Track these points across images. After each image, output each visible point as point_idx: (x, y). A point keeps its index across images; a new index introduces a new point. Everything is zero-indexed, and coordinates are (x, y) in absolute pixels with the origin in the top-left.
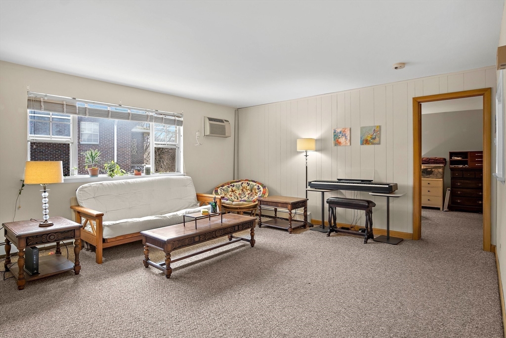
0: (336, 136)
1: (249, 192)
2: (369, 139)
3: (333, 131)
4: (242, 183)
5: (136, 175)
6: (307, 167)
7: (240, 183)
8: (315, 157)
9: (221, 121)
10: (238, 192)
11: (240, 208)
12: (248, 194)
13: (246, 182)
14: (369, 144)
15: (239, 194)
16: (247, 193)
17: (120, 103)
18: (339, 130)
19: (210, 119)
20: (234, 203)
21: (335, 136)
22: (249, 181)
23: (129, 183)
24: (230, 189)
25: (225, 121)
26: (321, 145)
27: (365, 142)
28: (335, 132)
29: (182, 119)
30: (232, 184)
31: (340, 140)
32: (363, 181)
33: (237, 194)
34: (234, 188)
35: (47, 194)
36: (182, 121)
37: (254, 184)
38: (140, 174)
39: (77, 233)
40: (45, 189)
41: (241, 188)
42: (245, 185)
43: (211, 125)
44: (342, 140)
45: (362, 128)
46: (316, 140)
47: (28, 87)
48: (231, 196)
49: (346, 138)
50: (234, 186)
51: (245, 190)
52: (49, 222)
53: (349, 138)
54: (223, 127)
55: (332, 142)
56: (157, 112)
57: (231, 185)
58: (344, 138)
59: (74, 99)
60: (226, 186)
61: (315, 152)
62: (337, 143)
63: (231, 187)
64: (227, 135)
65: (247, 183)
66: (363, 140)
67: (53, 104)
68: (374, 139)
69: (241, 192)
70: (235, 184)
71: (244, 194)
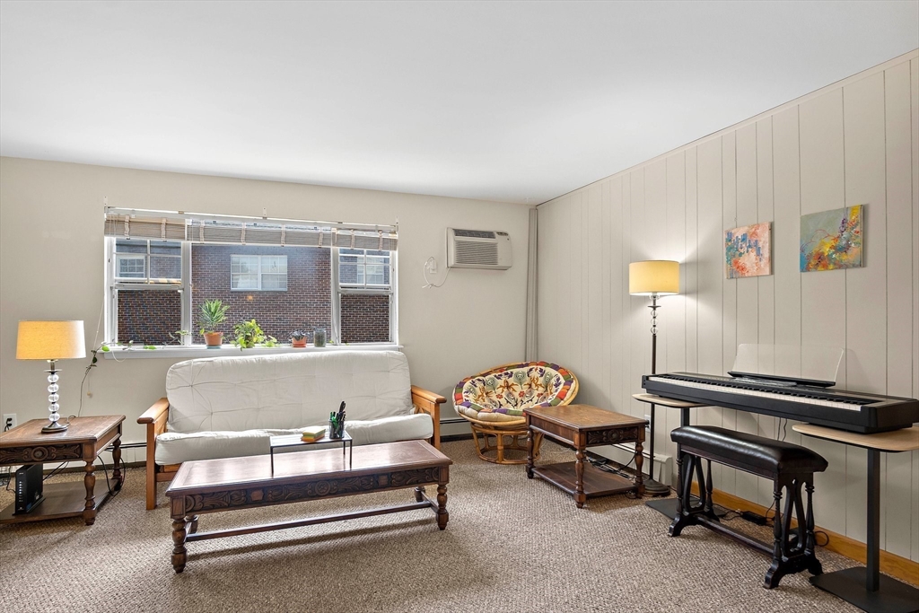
0: (733, 248)
1: (541, 390)
2: (827, 250)
3: (725, 236)
4: (531, 370)
5: (296, 346)
6: (654, 336)
7: (526, 369)
8: (677, 309)
9: (490, 235)
10: (518, 389)
12: (539, 395)
13: (539, 367)
14: (826, 267)
15: (522, 394)
16: (536, 393)
17: (265, 213)
18: (739, 234)
19: (458, 232)
21: (729, 249)
22: (546, 365)
23: (264, 363)
24: (501, 382)
25: (501, 234)
26: (696, 277)
27: (813, 261)
28: (729, 240)
29: (396, 236)
30: (509, 371)
31: (742, 261)
32: (803, 386)
33: (516, 395)
34: (511, 381)
35: (56, 377)
36: (395, 241)
37: (554, 372)
38: (302, 346)
39: (87, 450)
40: (53, 367)
41: (527, 380)
42: (535, 374)
43: (459, 244)
44: (749, 260)
45: (805, 220)
46: (685, 265)
47: (106, 200)
48: (499, 396)
49: (759, 254)
50: (511, 376)
51: (533, 385)
52: (58, 425)
53: (766, 253)
54: (493, 248)
55: (722, 268)
56: (340, 226)
57: (506, 374)
58: (753, 255)
59: (181, 213)
60: (492, 376)
61: (682, 298)
62: (736, 270)
63: (503, 378)
64: (501, 263)
65: (541, 370)
66: (809, 257)
67: (145, 225)
68: (845, 249)
69: (525, 389)
70: (515, 371)
71: (531, 395)
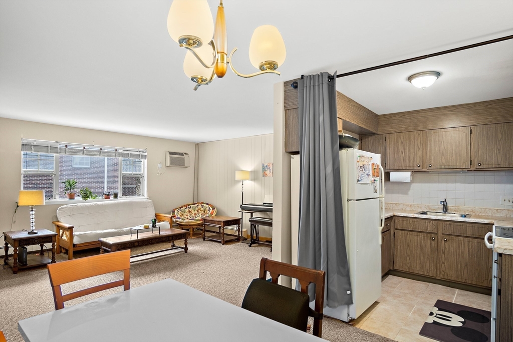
0: (264, 169)
1: (202, 212)
3: (262, 165)
4: (198, 205)
5: (106, 198)
6: (243, 193)
7: (196, 205)
8: (249, 185)
9: (181, 154)
10: (194, 212)
11: (190, 225)
13: (201, 204)
15: (195, 214)
16: (201, 213)
17: (93, 143)
18: (265, 165)
19: (171, 153)
20: (185, 221)
21: (263, 169)
22: (204, 203)
23: (98, 205)
24: (187, 210)
25: (186, 154)
26: (255, 176)
29: (146, 154)
31: (266, 172)
33: (193, 215)
34: (191, 210)
35: (34, 212)
36: (146, 156)
37: (207, 206)
38: (109, 198)
39: (53, 239)
40: (32, 209)
41: (197, 209)
42: (200, 207)
43: (171, 157)
44: (268, 172)
46: (251, 172)
47: (22, 136)
48: (187, 215)
49: (270, 171)
50: (191, 208)
51: (199, 211)
52: (35, 231)
53: (272, 171)
54: (184, 159)
55: (261, 174)
56: (124, 149)
57: (189, 207)
58: (269, 171)
59: (57, 142)
60: (183, 208)
61: (250, 181)
62: (265, 175)
63: (188, 209)
64: (186, 165)
67: (40, 147)
69: (196, 212)
70: (192, 206)
71: (199, 214)
